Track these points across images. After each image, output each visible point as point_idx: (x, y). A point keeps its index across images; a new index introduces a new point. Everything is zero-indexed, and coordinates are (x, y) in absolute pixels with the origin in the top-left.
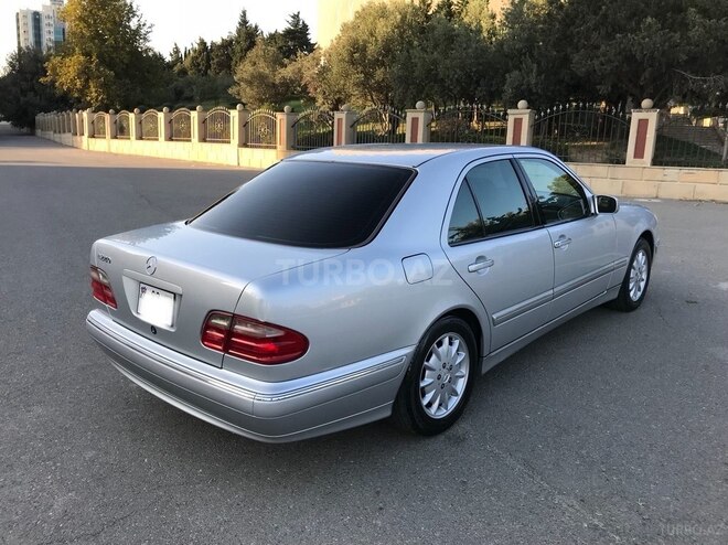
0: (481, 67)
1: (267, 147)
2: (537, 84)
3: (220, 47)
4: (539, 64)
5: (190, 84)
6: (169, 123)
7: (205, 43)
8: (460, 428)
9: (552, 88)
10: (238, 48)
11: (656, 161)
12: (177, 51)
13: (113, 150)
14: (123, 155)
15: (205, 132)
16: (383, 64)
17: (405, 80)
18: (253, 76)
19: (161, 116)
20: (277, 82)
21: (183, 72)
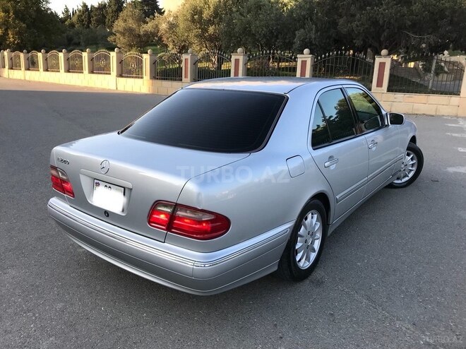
0: (279, 27)
1: (137, 77)
2: (315, 38)
3: (97, 9)
4: (316, 25)
5: (78, 34)
6: (67, 60)
7: (87, 6)
8: (318, 274)
9: (324, 41)
10: (110, 10)
11: (390, 90)
12: (67, 11)
13: (27, 78)
14: (34, 82)
15: (93, 66)
16: (213, 23)
17: (229, 34)
18: (125, 29)
19: (61, 55)
20: (142, 33)
21: (72, 25)
